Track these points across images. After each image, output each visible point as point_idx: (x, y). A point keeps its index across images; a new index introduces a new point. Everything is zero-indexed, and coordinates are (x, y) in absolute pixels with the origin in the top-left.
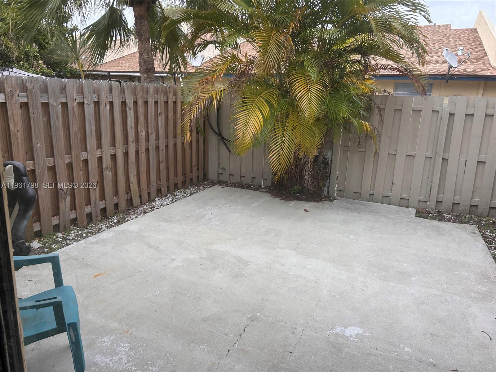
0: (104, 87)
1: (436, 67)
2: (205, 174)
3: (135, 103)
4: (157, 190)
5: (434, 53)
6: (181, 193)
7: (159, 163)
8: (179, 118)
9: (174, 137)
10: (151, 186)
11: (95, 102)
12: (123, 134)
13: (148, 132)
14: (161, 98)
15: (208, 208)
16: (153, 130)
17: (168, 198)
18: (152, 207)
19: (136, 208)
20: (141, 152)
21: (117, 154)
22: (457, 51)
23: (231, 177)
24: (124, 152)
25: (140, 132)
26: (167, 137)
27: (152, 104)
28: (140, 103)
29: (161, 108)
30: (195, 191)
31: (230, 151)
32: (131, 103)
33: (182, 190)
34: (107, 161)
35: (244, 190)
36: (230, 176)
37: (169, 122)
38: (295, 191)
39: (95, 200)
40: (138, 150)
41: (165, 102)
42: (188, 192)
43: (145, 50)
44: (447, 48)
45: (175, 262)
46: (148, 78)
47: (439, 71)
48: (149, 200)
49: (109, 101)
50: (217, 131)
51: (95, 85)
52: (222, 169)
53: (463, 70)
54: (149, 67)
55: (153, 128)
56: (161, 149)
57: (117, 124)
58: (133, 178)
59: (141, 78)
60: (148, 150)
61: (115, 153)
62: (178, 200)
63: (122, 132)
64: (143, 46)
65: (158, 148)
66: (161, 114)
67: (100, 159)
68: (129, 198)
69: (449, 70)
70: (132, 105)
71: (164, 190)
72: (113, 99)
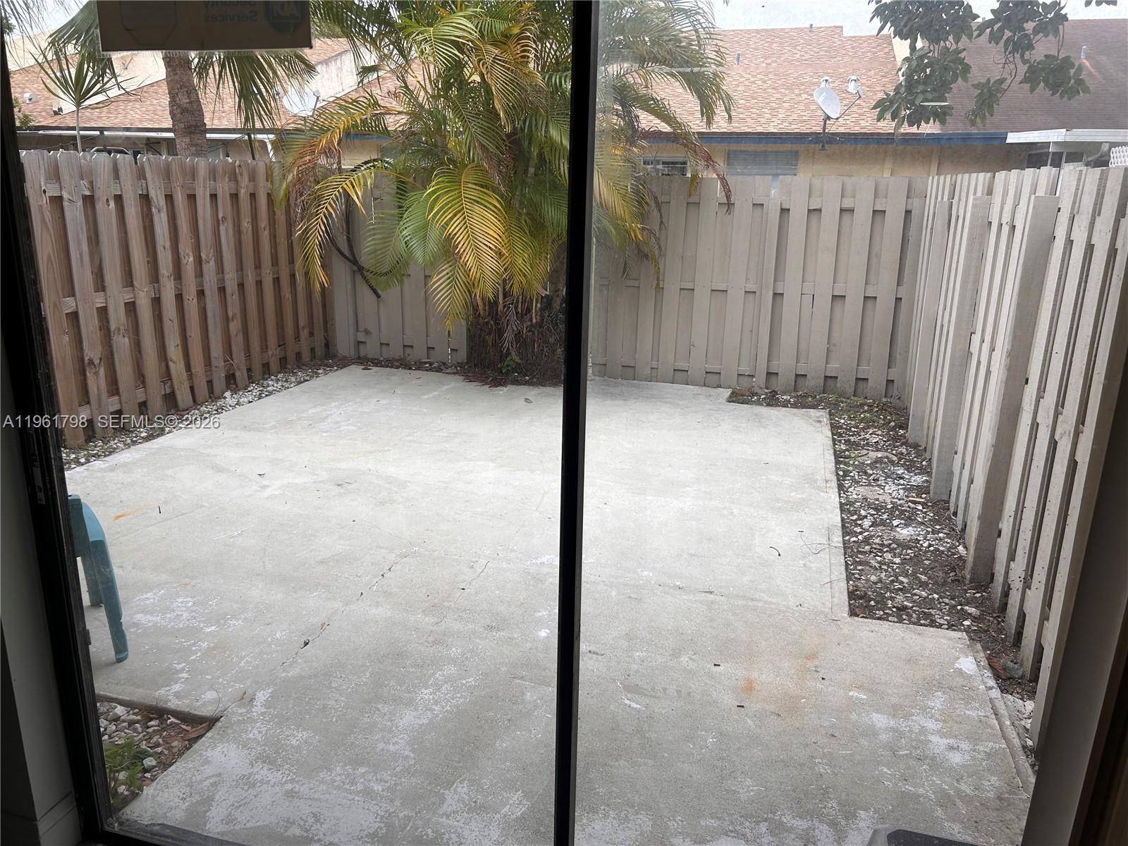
0: (102, 166)
1: (804, 118)
2: (327, 345)
3: (169, 198)
4: (226, 376)
5: (803, 87)
6: (277, 381)
7: (227, 320)
8: (264, 229)
9: (256, 268)
10: (213, 368)
11: (85, 198)
12: (148, 262)
13: (200, 257)
14: (224, 188)
15: (333, 404)
16: (210, 253)
17: (249, 391)
18: (218, 409)
19: (183, 411)
20: (188, 297)
21: (137, 303)
22: (846, 84)
23: (384, 348)
24: (152, 298)
25: (183, 257)
26: (240, 267)
27: (204, 198)
28: (180, 199)
29: (225, 208)
30: (308, 378)
31: (378, 296)
32: (160, 200)
33: (280, 376)
34: (118, 317)
35: (410, 371)
36: (381, 347)
37: (243, 236)
38: (510, 368)
39: (99, 395)
40: (181, 294)
41: (231, 195)
42: (293, 379)
43: (181, 86)
44: (827, 78)
45: (269, 489)
46: (192, 145)
47: (808, 126)
48: (210, 397)
49: (115, 195)
50: (346, 252)
51: (82, 161)
52: (364, 333)
53: (852, 124)
54: (194, 123)
55: (210, 249)
56: (229, 290)
57: (134, 241)
58: (174, 352)
59: (178, 146)
60: (201, 293)
61: (133, 300)
62: (271, 393)
63: (145, 256)
64: (177, 77)
65: (222, 290)
66: (225, 218)
67: (103, 312)
68: (168, 391)
69: (825, 124)
70: (162, 202)
71: (241, 375)
72: (121, 191)
